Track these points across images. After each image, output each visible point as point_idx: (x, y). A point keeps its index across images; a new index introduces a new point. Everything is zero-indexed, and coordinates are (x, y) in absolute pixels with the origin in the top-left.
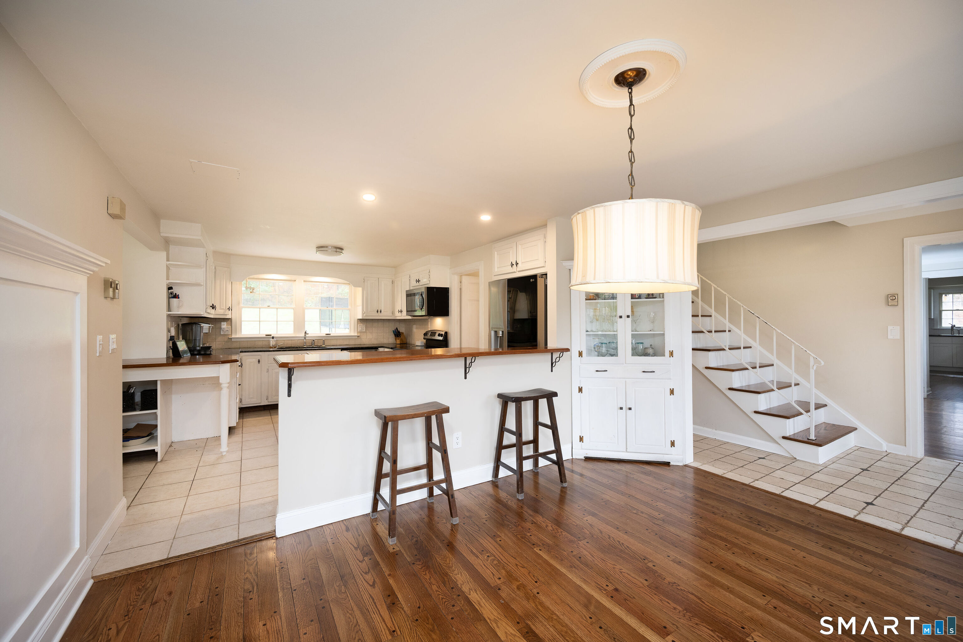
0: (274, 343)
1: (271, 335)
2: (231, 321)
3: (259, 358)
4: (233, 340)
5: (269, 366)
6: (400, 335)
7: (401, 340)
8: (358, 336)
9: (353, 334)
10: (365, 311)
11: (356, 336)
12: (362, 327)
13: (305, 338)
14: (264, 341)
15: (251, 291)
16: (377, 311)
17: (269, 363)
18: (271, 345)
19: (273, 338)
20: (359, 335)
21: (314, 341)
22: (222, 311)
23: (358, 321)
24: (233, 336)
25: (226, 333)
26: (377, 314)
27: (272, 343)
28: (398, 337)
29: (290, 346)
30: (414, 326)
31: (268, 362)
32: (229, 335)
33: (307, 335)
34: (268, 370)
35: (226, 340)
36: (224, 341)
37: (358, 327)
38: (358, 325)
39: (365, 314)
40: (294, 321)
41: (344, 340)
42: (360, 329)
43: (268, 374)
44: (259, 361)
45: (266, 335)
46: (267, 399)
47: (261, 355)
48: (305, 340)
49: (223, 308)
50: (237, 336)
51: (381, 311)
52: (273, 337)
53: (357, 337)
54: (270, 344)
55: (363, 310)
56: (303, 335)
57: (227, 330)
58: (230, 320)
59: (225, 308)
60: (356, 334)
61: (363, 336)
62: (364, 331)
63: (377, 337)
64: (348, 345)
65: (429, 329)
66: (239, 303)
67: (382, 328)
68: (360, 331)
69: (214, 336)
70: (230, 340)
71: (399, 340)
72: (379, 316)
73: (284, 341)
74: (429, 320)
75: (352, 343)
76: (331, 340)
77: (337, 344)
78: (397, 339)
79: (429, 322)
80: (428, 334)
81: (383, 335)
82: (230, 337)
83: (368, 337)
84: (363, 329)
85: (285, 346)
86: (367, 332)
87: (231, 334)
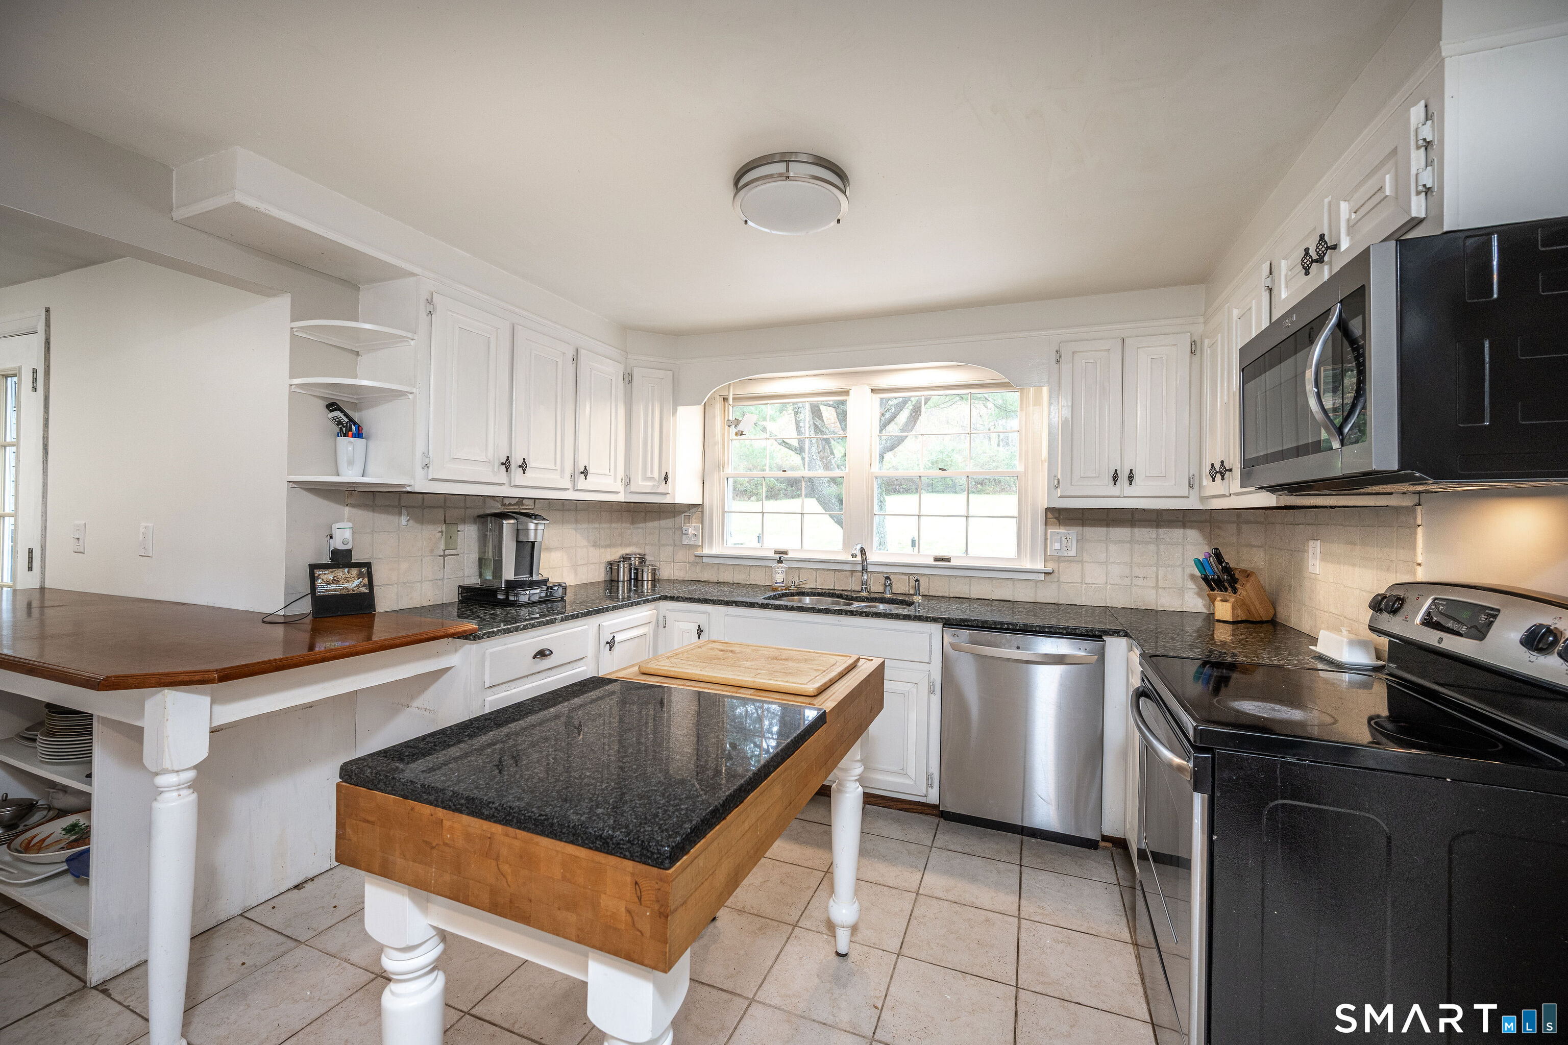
0: (780, 578)
2: (702, 513)
4: (705, 560)
6: (1233, 581)
7: (1241, 605)
8: (1047, 574)
9: (1027, 564)
10: (1059, 476)
11: (1038, 572)
12: (1063, 539)
14: (766, 567)
16: (1115, 478)
19: (780, 561)
20: (1049, 570)
21: (888, 577)
22: (650, 483)
23: (1050, 515)
24: (706, 551)
25: (692, 543)
26: (1115, 490)
27: (776, 576)
28: (1223, 589)
29: (832, 587)
30: (1311, 542)
32: (696, 546)
35: (692, 558)
36: (689, 563)
37: (1046, 539)
38: (1049, 531)
39: (1064, 488)
40: (845, 515)
41: (994, 581)
42: (1054, 546)
44: (700, 631)
48: (865, 577)
49: (652, 476)
50: (715, 551)
51: (1131, 478)
52: (780, 558)
53: (1042, 577)
55: (1052, 475)
57: (695, 535)
58: (699, 509)
59: (656, 476)
60: (1039, 566)
61: (1070, 574)
62: (1073, 553)
63: (1127, 581)
64: (1010, 601)
65: (1414, 573)
66: (721, 465)
67: (1152, 547)
68: (1056, 554)
69: (671, 548)
70: (699, 559)
71: (1228, 606)
72: (1125, 497)
73: (816, 572)
74: (1415, 518)
75: (1023, 594)
76: (953, 579)
77: (973, 596)
78: (1219, 599)
79: (1420, 530)
80: (1402, 605)
81: (1154, 576)
82: (698, 553)
83: (1088, 580)
84: (1066, 549)
85: (817, 587)
86: (1086, 557)
87: (702, 546)
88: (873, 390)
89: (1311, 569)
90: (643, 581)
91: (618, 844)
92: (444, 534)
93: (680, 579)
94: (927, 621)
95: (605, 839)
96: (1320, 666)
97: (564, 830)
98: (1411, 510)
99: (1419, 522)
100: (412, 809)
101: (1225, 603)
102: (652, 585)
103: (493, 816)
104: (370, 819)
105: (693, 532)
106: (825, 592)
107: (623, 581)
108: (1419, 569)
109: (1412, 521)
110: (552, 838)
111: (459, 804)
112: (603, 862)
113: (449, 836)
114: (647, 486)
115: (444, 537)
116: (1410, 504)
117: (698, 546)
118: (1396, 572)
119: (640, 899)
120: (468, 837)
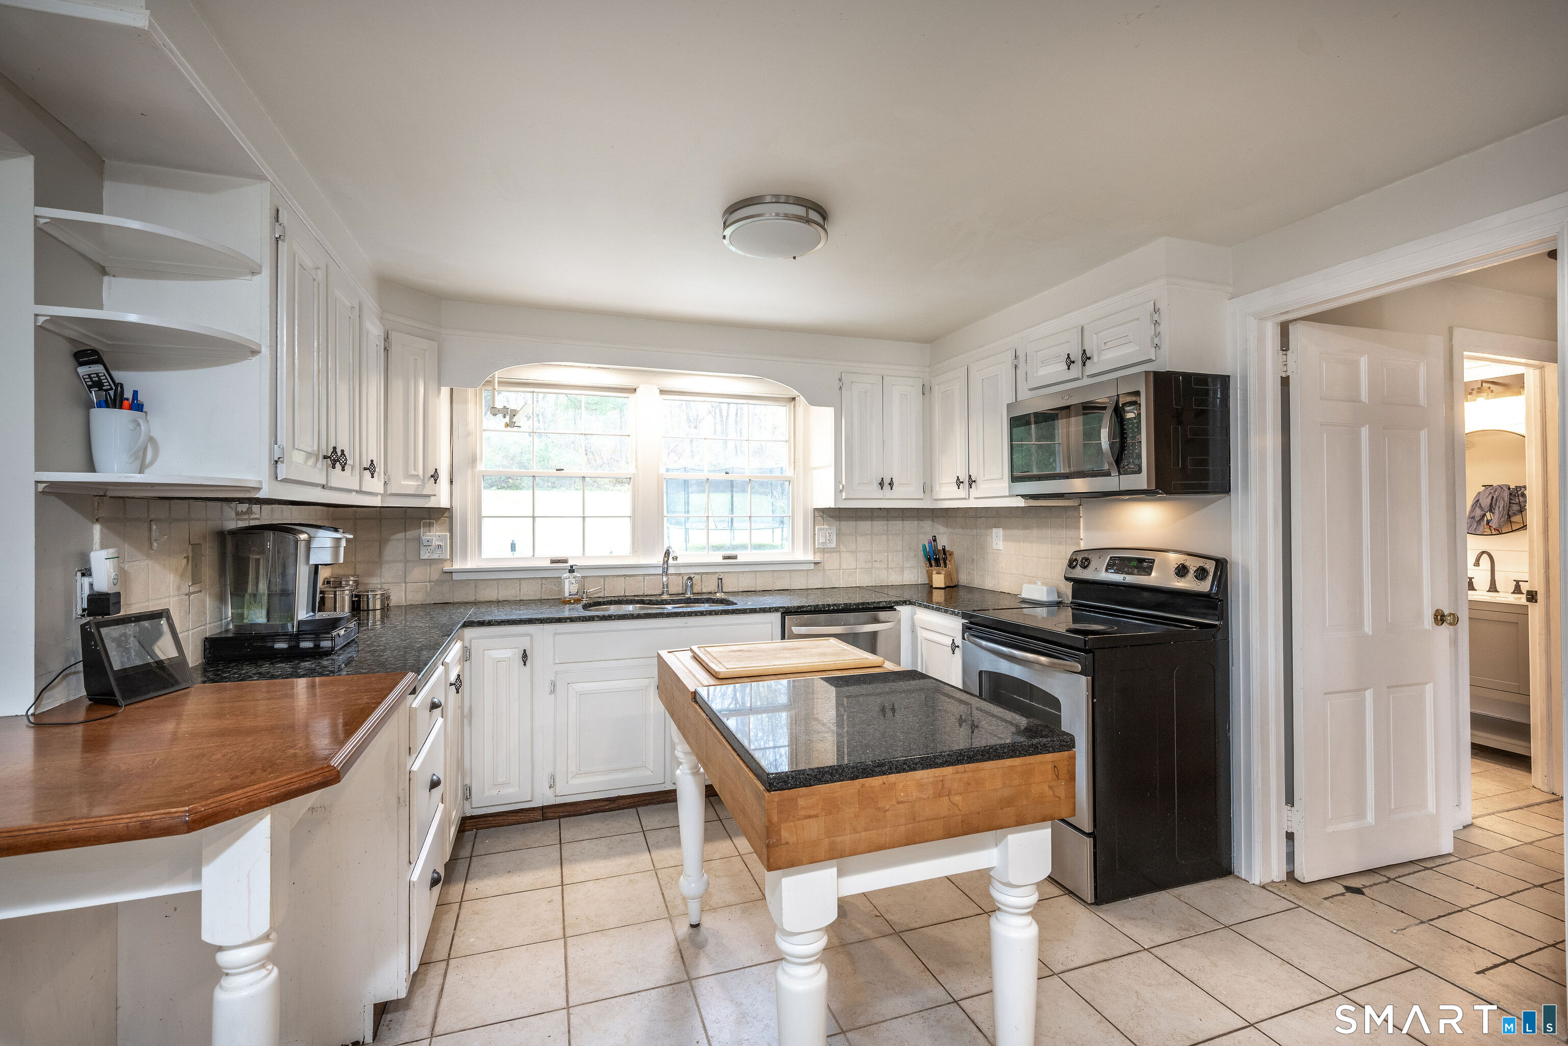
0: (574, 589)
1: (565, 561)
2: (451, 518)
3: (524, 643)
4: (456, 577)
5: (556, 673)
6: (944, 559)
7: (948, 576)
8: (816, 563)
9: (800, 557)
10: (844, 482)
11: (809, 563)
12: (827, 533)
13: (665, 572)
14: (546, 578)
15: (507, 419)
16: (881, 485)
17: (557, 661)
18: (567, 594)
19: (571, 570)
20: (818, 559)
21: (690, 578)
22: (414, 483)
23: (817, 514)
24: (457, 565)
25: (435, 556)
26: (879, 494)
27: (570, 587)
28: (938, 565)
29: (622, 594)
30: (994, 530)
31: (554, 659)
32: (442, 561)
33: (671, 561)
34: (554, 684)
35: (435, 576)
36: (430, 581)
37: (814, 534)
38: (817, 527)
39: (844, 494)
40: (633, 517)
41: (775, 573)
42: (820, 539)
43: (555, 699)
44: (525, 656)
45: (553, 562)
46: (550, 787)
47: (531, 636)
48: (665, 579)
49: (414, 473)
50: (470, 564)
51: (891, 484)
52: (572, 567)
53: (812, 566)
54: (562, 590)
55: (837, 481)
56: (658, 559)
57: (439, 546)
58: (446, 514)
59: (421, 472)
60: (810, 557)
61: (831, 563)
62: (833, 545)
63: (869, 565)
64: (788, 590)
65: (1079, 544)
66: (473, 461)
67: (885, 537)
68: (822, 547)
69: (400, 566)
70: (447, 576)
71: (941, 577)
72: (886, 499)
73: (604, 580)
74: (1080, 513)
75: (799, 583)
76: (741, 575)
77: (758, 589)
78: (934, 572)
79: (1082, 519)
80: (1089, 563)
81: (886, 560)
82: (447, 568)
83: (844, 566)
84: (829, 542)
85: (606, 595)
86: (842, 548)
87: (451, 560)
88: (660, 391)
89: (995, 547)
90: (368, 610)
91: (1045, 744)
92: (190, 559)
93: (417, 603)
94: (770, 612)
95: (1035, 745)
96: (1023, 606)
97: (1005, 750)
98: (1076, 508)
99: (1081, 515)
100: (863, 786)
101: (939, 575)
102: (381, 614)
103: (946, 761)
104: (812, 813)
105: (438, 543)
106: (623, 600)
107: (374, 610)
108: (1082, 542)
109: (1077, 515)
110: (997, 760)
111: (914, 764)
112: (1033, 762)
113: (902, 794)
114: (410, 485)
115: (190, 564)
116: (1076, 504)
117: (446, 560)
118: (1066, 545)
119: (1057, 776)
120: (921, 786)
